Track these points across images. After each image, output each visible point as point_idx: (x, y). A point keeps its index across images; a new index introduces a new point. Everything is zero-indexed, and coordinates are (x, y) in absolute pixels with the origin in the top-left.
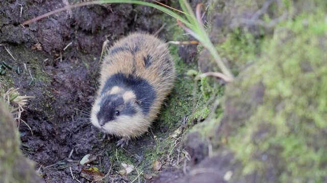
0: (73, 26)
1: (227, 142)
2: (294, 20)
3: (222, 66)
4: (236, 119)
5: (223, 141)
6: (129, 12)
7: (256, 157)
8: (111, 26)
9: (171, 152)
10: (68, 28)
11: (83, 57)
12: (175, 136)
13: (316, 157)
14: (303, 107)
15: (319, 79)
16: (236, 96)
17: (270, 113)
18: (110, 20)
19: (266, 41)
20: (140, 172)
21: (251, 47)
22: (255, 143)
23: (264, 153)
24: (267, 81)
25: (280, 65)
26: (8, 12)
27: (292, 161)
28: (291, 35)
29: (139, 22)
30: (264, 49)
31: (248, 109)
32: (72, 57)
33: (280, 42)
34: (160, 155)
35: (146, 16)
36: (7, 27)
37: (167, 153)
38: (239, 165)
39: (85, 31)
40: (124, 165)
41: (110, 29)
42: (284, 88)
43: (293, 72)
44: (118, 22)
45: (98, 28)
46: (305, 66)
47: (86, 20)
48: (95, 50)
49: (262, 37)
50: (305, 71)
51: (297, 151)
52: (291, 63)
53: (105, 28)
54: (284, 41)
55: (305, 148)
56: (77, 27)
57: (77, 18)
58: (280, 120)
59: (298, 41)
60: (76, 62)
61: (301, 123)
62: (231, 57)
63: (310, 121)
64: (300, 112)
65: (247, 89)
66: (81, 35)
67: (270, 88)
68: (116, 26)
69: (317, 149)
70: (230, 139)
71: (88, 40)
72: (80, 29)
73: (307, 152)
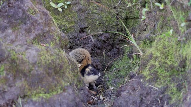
0: (94, 46)
1: (141, 72)
2: (161, 34)
3: (140, 51)
4: (144, 65)
5: (140, 72)
6: (112, 43)
7: (150, 74)
8: (106, 47)
9: (125, 82)
10: (93, 47)
11: (98, 56)
12: (126, 78)
13: (168, 74)
14: (164, 59)
15: (168, 51)
16: (144, 58)
17: (154, 62)
18: (106, 45)
19: (153, 43)
20: (115, 89)
21: (149, 45)
22: (150, 71)
23: (152, 73)
24: (153, 53)
25: (157, 48)
26: (75, 41)
27: (161, 75)
28: (160, 39)
29: (115, 46)
30: (152, 45)
31: (148, 61)
32: (94, 56)
33: (157, 41)
34: (121, 83)
35: (117, 44)
36: (74, 46)
37: (124, 83)
38: (145, 77)
39: (98, 48)
40: (110, 87)
41: (106, 48)
42: (158, 54)
43: (161, 49)
44: (108, 46)
45: (102, 47)
46: (164, 47)
47: (98, 44)
48: (101, 54)
49: (152, 41)
50: (164, 49)
51: (162, 72)
52: (160, 47)
53: (104, 47)
54: (158, 41)
55: (165, 71)
56: (96, 47)
57: (96, 44)
58: (157, 63)
59: (162, 40)
60: (96, 57)
61: (163, 64)
62: (143, 49)
63: (166, 63)
64: (163, 61)
65: (147, 55)
66: (97, 49)
67: (154, 54)
68: (108, 47)
69: (168, 72)
70: (142, 71)
71: (99, 51)
72: (97, 47)
73: (165, 73)
